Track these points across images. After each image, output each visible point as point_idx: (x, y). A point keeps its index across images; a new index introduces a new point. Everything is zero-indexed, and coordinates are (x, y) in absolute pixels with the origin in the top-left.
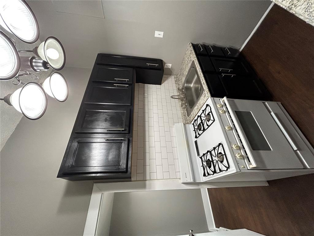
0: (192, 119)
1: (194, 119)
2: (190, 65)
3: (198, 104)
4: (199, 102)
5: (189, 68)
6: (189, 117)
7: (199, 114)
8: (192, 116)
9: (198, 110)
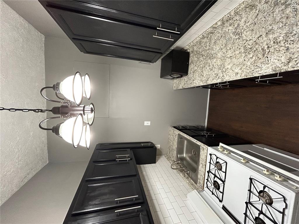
0: (202, 182)
1: (206, 179)
2: (176, 139)
3: (201, 162)
4: (201, 159)
5: (177, 141)
6: (198, 184)
7: (207, 169)
8: (201, 179)
9: (204, 167)
